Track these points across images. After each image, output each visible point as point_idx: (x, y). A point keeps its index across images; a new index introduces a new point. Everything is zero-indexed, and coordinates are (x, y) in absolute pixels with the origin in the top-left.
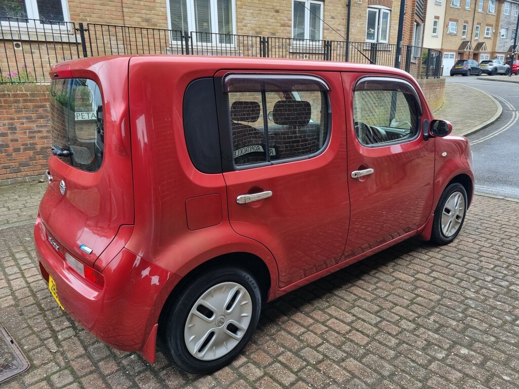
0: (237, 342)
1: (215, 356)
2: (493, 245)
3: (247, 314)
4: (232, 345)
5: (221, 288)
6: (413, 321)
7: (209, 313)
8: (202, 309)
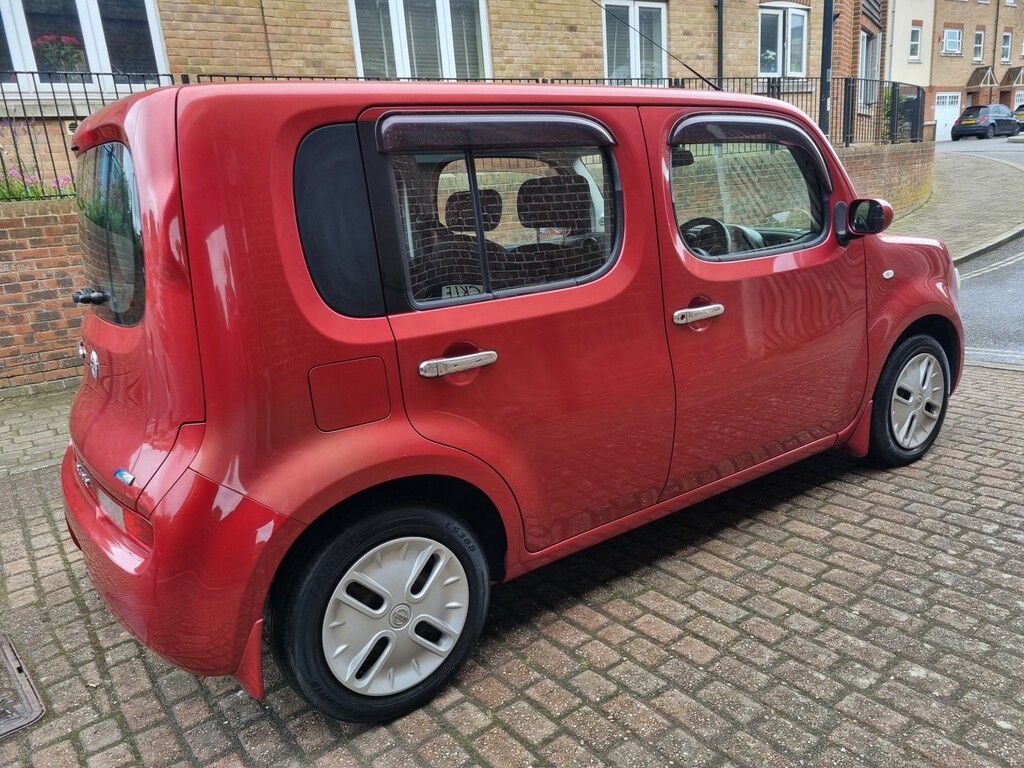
0: (440, 661)
1: (392, 687)
2: (1008, 462)
3: (460, 602)
4: (428, 666)
5: (399, 547)
6: (816, 616)
7: (375, 601)
8: (357, 590)
